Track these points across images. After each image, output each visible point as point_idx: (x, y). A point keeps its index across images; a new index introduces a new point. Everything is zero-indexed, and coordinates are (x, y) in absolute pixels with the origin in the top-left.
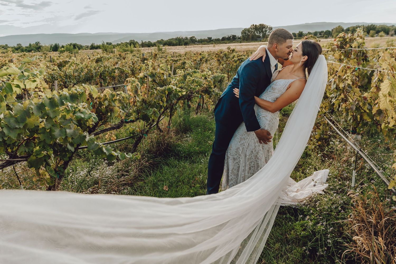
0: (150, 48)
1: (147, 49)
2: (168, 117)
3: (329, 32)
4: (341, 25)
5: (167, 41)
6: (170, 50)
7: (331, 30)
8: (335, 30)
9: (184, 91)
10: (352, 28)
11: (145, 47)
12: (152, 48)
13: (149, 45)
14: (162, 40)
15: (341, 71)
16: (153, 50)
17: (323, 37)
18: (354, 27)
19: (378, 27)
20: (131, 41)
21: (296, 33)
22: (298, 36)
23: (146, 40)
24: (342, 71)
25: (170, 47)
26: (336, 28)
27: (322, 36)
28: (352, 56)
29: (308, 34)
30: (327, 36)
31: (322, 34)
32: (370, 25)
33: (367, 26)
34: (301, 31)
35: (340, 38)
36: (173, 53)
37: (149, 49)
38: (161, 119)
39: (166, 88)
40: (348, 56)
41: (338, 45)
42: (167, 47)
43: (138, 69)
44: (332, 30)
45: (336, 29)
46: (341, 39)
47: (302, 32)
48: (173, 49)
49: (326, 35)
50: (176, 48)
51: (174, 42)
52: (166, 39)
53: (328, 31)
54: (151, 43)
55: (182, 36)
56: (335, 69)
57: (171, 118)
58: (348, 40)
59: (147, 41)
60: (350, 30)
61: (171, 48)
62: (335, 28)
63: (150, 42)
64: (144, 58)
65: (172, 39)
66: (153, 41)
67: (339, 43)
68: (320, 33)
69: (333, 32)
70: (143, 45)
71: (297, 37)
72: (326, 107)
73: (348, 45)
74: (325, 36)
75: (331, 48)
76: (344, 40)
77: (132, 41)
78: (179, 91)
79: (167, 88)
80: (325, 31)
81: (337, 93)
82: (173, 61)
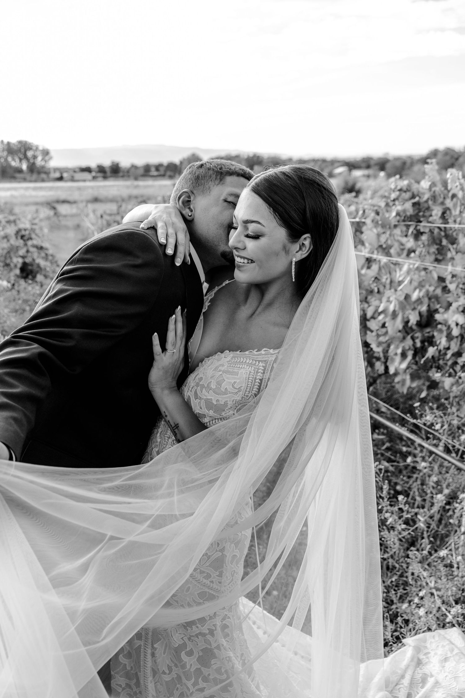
3: (175, 165)
7: (177, 162)
8: (185, 163)
17: (164, 176)
21: (105, 165)
22: (111, 173)
27: (162, 173)
29: (132, 169)
30: (171, 174)
31: (161, 169)
32: (251, 155)
34: (116, 161)
44: (180, 162)
47: (118, 164)
49: (171, 171)
53: (171, 163)
62: (185, 156)
68: (158, 167)
69: (183, 166)
71: (109, 175)
74: (169, 173)
80: (165, 164)
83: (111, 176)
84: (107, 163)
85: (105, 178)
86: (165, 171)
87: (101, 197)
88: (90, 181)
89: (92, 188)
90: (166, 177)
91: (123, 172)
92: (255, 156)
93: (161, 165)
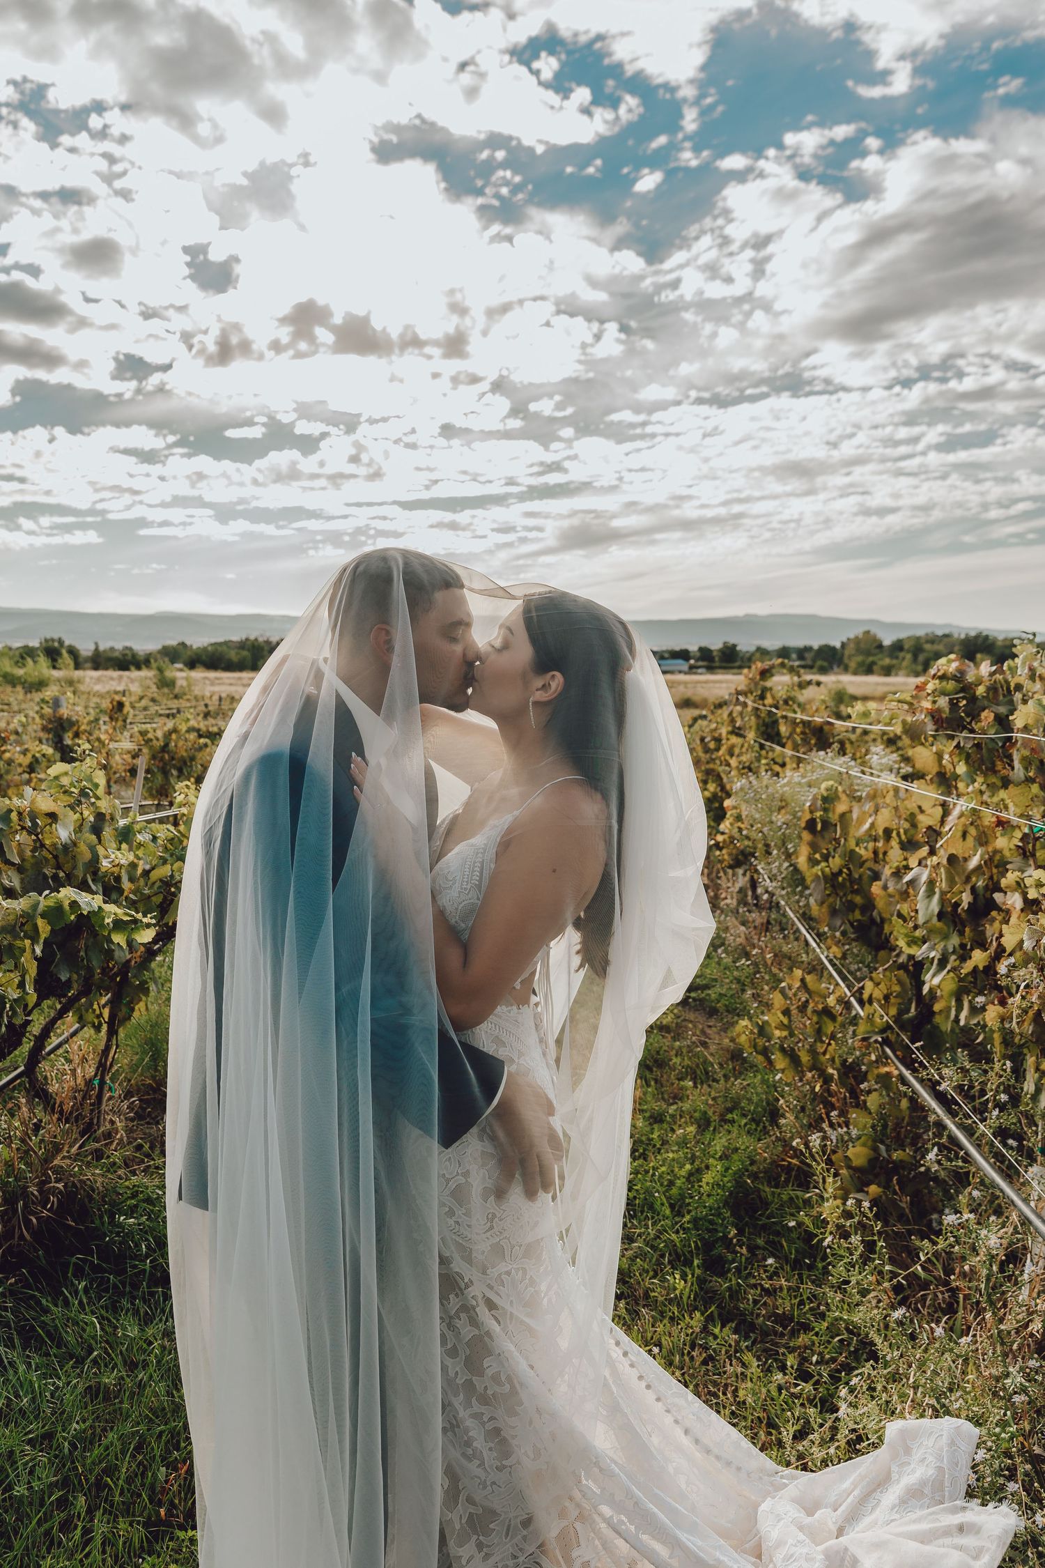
0: (126, 673)
1: (112, 679)
2: (98, 1028)
3: (833, 649)
4: (874, 630)
5: (205, 649)
6: (212, 684)
7: (838, 645)
8: (852, 645)
9: (145, 920)
10: (912, 643)
11: (106, 669)
12: (134, 674)
13: (126, 662)
14: (183, 644)
15: (960, 834)
16: (134, 682)
17: (811, 667)
18: (918, 638)
19: (1000, 643)
20: (46, 640)
21: (713, 648)
22: (721, 660)
23: (115, 643)
24: (964, 835)
25: (212, 674)
26: (857, 637)
27: (809, 662)
28: (1019, 771)
29: (758, 655)
30: (825, 664)
31: (808, 656)
32: (973, 634)
33: (963, 636)
34: (732, 641)
35: (943, 678)
36: (220, 699)
37: (121, 677)
38: (54, 1041)
39: (37, 904)
40: (994, 765)
41: (939, 710)
42: (198, 674)
43: (20, 765)
44: (843, 645)
45: (857, 641)
46: (950, 685)
47: (734, 646)
48: (227, 681)
49: (824, 659)
50: (240, 678)
51: (233, 655)
52: (199, 641)
53: (827, 646)
54: (134, 655)
55: (268, 634)
56: (921, 817)
57: (112, 1032)
58: (981, 690)
59: (119, 646)
60: (906, 647)
61: (217, 678)
62: (852, 636)
63: (130, 649)
64: (61, 718)
65: (226, 643)
66: (143, 646)
67: (943, 702)
68: (802, 653)
69: (847, 653)
70: (100, 661)
71: (717, 664)
72: (886, 997)
73: (987, 716)
74: (819, 663)
75: (904, 722)
76: (963, 690)
77: (53, 640)
78: (119, 925)
79: (41, 908)
80: (816, 647)
81: (946, 937)
82: (200, 736)
83: (721, 668)
84: (716, 645)
85: (711, 669)
86: (814, 661)
87: (696, 698)
88: (686, 673)
89: (685, 683)
90: (815, 670)
91: (742, 659)
92: (978, 636)
93: (808, 649)
